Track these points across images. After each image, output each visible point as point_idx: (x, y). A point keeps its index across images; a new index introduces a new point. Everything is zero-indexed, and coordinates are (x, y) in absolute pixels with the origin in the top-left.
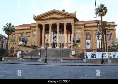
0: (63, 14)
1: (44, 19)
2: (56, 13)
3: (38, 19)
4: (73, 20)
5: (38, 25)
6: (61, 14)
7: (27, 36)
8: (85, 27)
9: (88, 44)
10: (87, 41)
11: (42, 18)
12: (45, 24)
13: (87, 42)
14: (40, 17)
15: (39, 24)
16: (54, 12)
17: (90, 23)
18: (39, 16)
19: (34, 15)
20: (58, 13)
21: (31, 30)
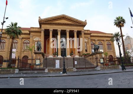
0: (73, 21)
1: (52, 23)
3: (45, 23)
4: (83, 28)
11: (49, 22)
12: (53, 30)
14: (47, 21)
15: (46, 29)
16: (63, 17)
18: (47, 19)
19: (39, 17)
20: (68, 19)
21: (31, 35)
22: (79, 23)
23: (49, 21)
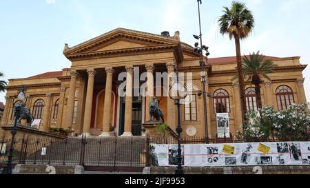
0: (143, 40)
2: (124, 38)
3: (77, 56)
4: (171, 55)
5: (75, 71)
6: (139, 39)
7: (54, 103)
8: (210, 74)
9: (222, 124)
10: (218, 115)
12: (95, 69)
13: (220, 118)
14: (82, 51)
15: (79, 69)
16: (119, 35)
17: (226, 64)
19: (66, 45)
20: (131, 38)
21: (62, 87)
22: (159, 43)
23: (86, 49)
